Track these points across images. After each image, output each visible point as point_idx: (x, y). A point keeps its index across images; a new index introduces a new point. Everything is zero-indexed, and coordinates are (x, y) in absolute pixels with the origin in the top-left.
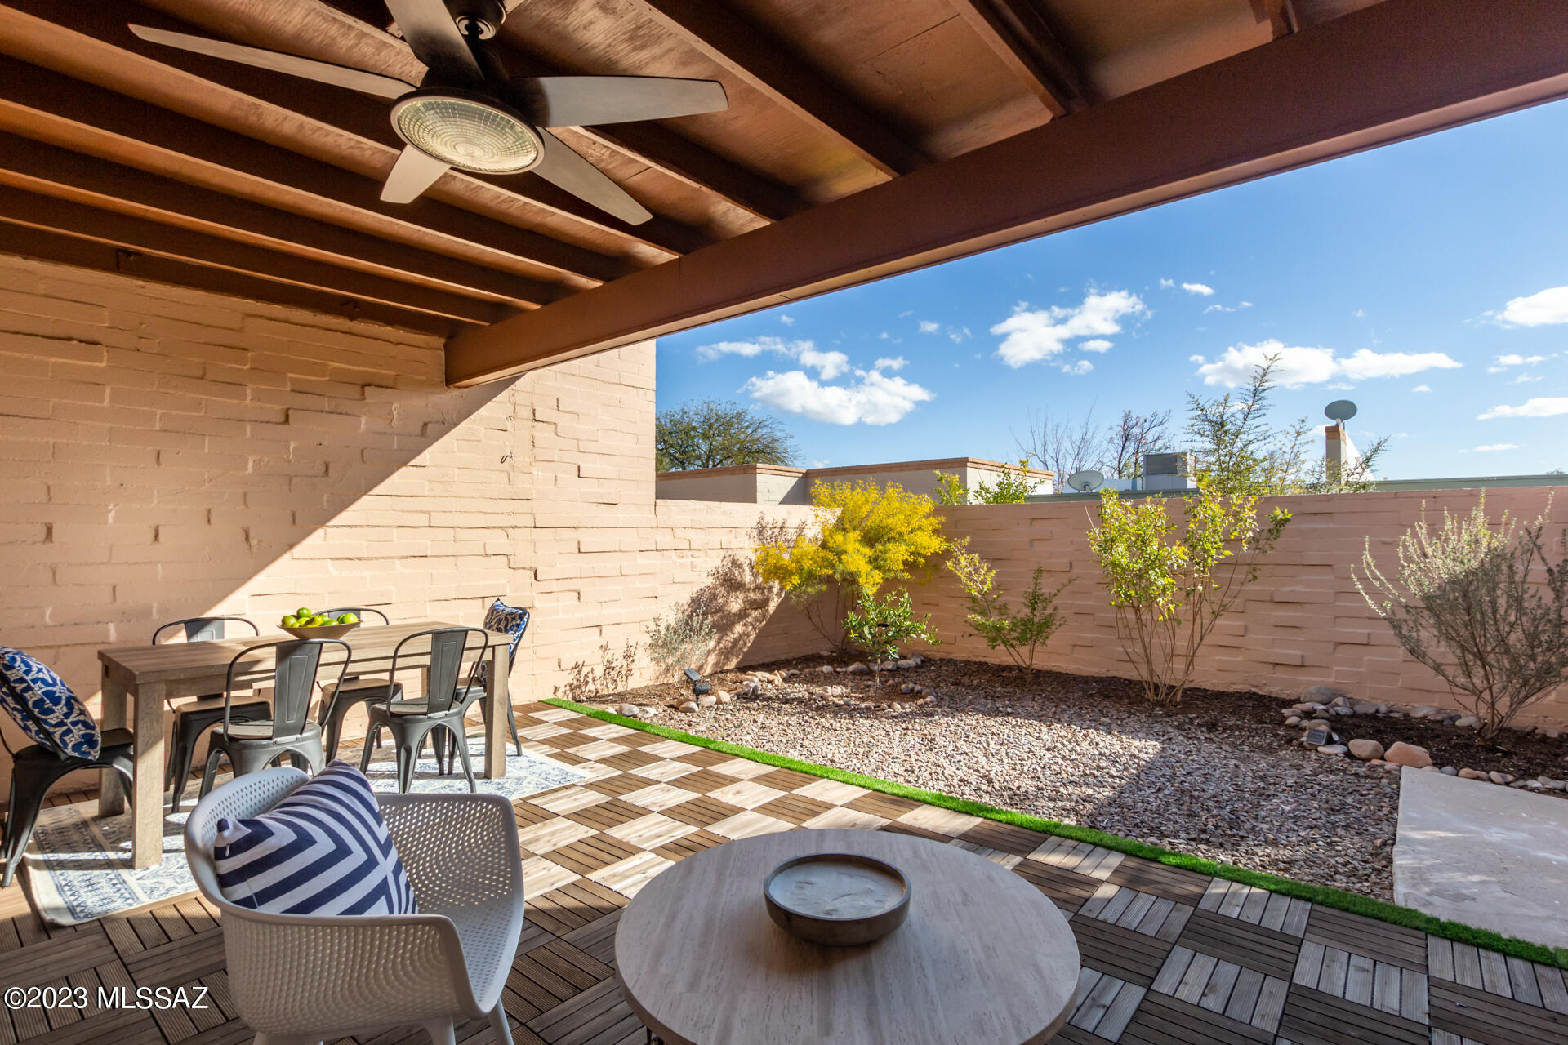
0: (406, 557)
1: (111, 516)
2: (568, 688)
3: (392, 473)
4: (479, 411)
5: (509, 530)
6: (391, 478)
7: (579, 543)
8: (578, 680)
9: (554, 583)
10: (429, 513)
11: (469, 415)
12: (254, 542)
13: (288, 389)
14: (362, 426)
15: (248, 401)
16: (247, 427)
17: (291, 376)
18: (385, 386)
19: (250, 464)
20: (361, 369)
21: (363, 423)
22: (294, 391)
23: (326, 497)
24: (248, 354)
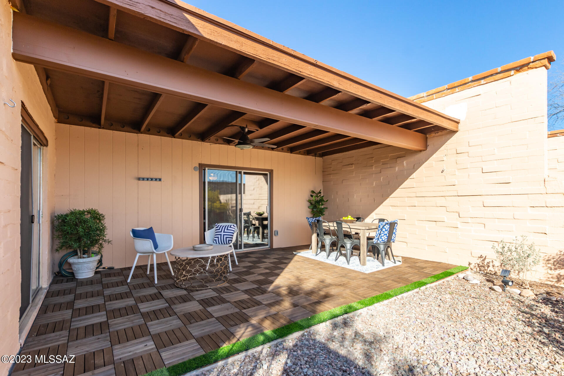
0: (410, 206)
1: (355, 196)
2: (477, 265)
3: (405, 181)
4: (433, 156)
5: (446, 197)
6: (404, 183)
7: (483, 202)
8: (483, 263)
9: (469, 219)
10: (416, 193)
11: (429, 159)
12: (376, 201)
13: (381, 164)
14: (396, 170)
15: (374, 169)
16: (374, 175)
17: (382, 161)
18: (402, 157)
19: (374, 184)
20: (396, 154)
21: (397, 169)
22: (382, 164)
23: (389, 190)
24: (374, 158)
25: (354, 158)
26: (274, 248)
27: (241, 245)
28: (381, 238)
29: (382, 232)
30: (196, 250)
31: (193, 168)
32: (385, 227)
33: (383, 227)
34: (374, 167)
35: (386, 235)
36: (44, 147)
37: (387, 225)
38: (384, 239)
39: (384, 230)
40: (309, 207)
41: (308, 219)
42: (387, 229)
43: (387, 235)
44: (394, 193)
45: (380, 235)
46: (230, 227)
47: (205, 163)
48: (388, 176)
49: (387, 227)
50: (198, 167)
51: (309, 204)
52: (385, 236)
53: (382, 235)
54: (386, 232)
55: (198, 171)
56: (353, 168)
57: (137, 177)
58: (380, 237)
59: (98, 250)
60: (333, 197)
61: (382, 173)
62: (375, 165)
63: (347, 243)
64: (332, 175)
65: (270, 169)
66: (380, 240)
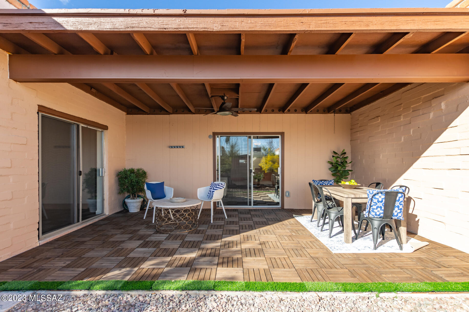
13: (411, 111)
14: (431, 117)
15: (402, 120)
16: (402, 127)
17: (412, 106)
18: (439, 96)
19: (403, 139)
20: (431, 93)
21: (432, 115)
22: (413, 111)
23: (421, 146)
24: (402, 105)
25: (380, 108)
26: (285, 208)
27: (250, 202)
28: (373, 211)
29: (373, 204)
30: (172, 202)
31: (208, 136)
32: (377, 197)
33: (373, 197)
34: (402, 116)
35: (381, 207)
36: (106, 131)
37: (380, 195)
38: (378, 213)
39: (375, 200)
40: (329, 169)
41: (314, 182)
42: (380, 200)
43: (383, 208)
44: (428, 150)
45: (371, 208)
46: (219, 185)
47: (218, 132)
48: (420, 127)
49: (380, 197)
50: (212, 135)
51: (330, 166)
52: (379, 209)
53: (375, 207)
54: (380, 204)
55: (212, 138)
56: (379, 121)
57: (169, 146)
58: (371, 210)
59: (144, 195)
60: (359, 159)
61: (412, 123)
62: (403, 114)
63: (330, 213)
64: (358, 132)
65: (282, 132)
66: (373, 213)
